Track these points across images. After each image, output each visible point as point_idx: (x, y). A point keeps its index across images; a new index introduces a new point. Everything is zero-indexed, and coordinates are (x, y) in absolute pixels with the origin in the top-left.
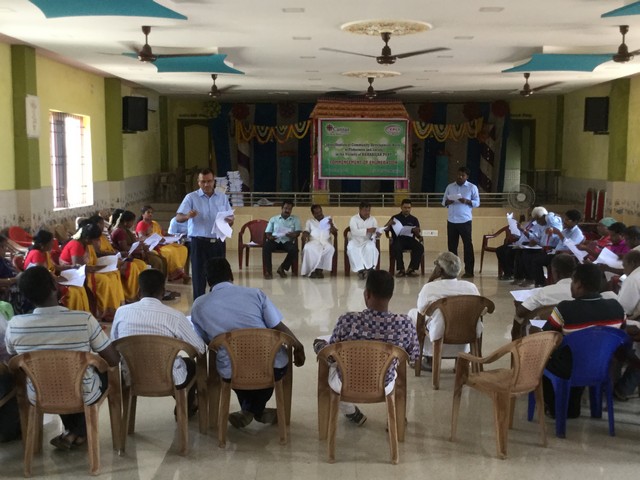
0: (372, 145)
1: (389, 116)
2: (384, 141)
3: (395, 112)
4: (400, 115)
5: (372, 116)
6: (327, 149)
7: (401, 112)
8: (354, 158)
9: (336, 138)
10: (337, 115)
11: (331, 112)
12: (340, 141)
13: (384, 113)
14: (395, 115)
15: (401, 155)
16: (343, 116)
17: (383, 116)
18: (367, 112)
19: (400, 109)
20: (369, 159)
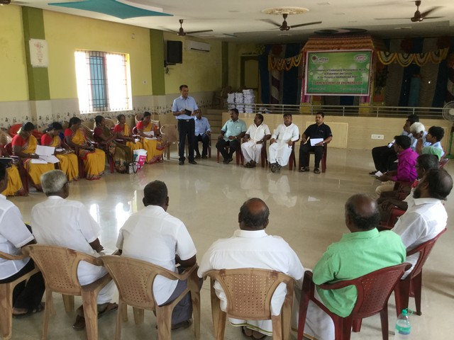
0: (344, 70)
1: (359, 48)
2: (353, 67)
3: (364, 45)
4: (367, 47)
5: (346, 48)
6: (311, 74)
7: (368, 44)
8: (330, 80)
9: (319, 66)
10: (321, 49)
11: (317, 46)
12: (321, 68)
13: (355, 45)
14: (364, 47)
15: (365, 77)
16: (325, 49)
17: (354, 48)
18: (343, 46)
19: (368, 42)
20: (341, 80)
